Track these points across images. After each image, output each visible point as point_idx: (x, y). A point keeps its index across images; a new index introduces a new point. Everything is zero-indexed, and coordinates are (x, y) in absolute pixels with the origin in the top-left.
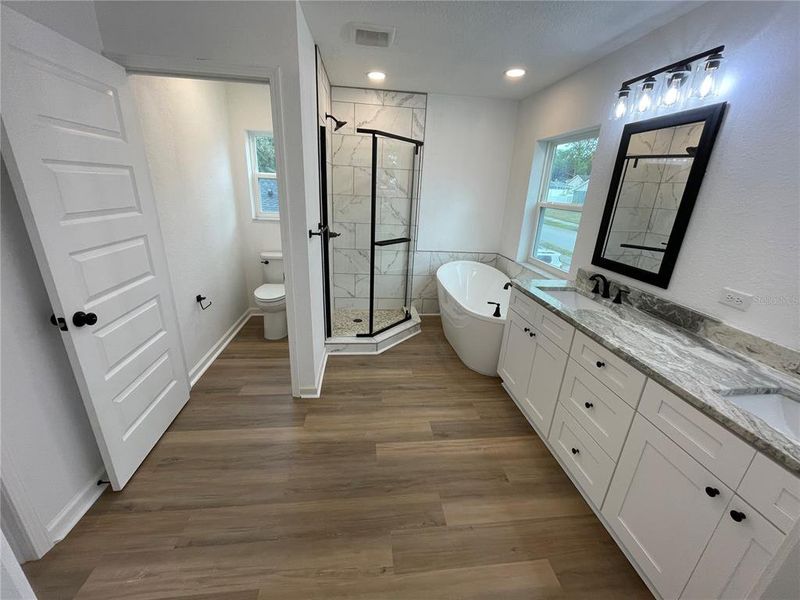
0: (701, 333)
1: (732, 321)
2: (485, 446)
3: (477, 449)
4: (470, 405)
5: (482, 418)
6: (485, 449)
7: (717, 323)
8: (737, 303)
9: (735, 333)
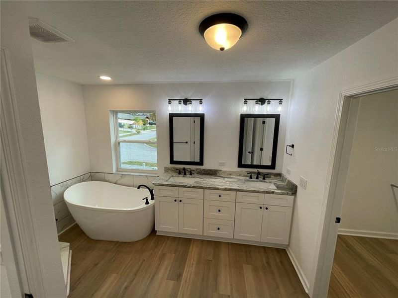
0: (218, 174)
1: (224, 169)
2: (192, 260)
3: (193, 264)
4: (164, 255)
5: (174, 253)
6: (193, 261)
7: (221, 171)
8: (222, 164)
9: (226, 172)
